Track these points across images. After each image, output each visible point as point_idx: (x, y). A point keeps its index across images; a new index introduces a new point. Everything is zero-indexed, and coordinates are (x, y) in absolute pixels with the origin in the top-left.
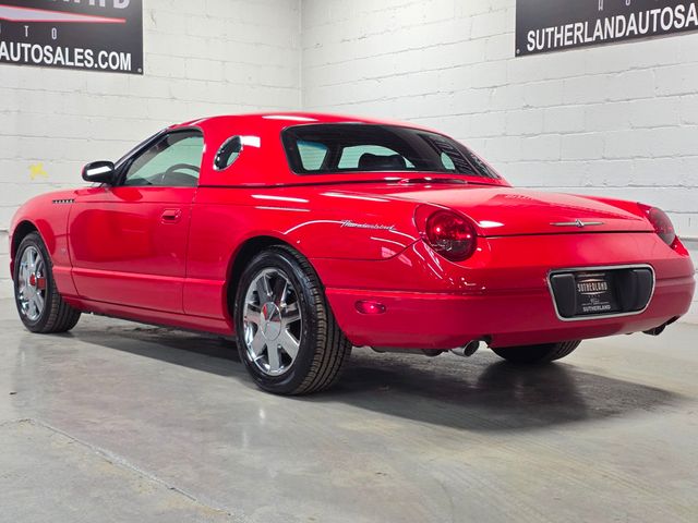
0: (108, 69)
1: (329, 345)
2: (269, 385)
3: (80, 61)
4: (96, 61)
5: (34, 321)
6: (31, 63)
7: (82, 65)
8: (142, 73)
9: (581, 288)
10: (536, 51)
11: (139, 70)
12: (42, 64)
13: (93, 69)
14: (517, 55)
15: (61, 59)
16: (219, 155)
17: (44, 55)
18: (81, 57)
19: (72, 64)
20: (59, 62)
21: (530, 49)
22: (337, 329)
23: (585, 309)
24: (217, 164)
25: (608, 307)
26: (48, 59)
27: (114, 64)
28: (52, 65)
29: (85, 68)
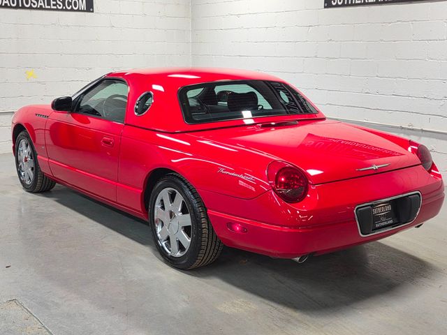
0: (72, 10)
1: (210, 243)
2: (171, 262)
3: (54, 5)
4: (64, 5)
5: (28, 185)
6: (23, 7)
7: (55, 7)
8: (93, 11)
9: (375, 211)
10: (337, 6)
11: (91, 10)
12: (31, 8)
13: (62, 10)
14: (325, 7)
15: (42, 4)
16: (137, 105)
17: (31, 2)
18: (55, 3)
19: (49, 7)
20: (41, 6)
21: (334, 4)
22: (214, 235)
23: (377, 226)
24: (136, 110)
25: (391, 222)
26: (34, 4)
27: (75, 6)
28: (37, 8)
29: (57, 9)
